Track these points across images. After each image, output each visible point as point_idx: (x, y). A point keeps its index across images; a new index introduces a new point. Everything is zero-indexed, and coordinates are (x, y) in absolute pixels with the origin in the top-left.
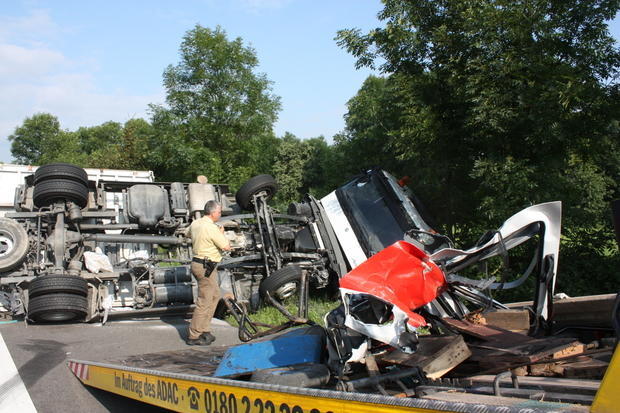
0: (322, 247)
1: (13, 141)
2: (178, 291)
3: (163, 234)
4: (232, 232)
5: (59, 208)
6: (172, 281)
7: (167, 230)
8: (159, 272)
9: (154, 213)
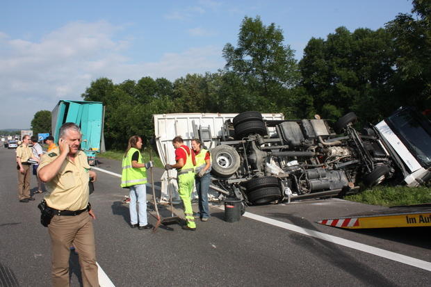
0: (388, 154)
2: (323, 183)
3: (302, 151)
4: (339, 147)
5: (252, 138)
6: (318, 177)
7: (305, 148)
8: (310, 173)
9: (299, 139)
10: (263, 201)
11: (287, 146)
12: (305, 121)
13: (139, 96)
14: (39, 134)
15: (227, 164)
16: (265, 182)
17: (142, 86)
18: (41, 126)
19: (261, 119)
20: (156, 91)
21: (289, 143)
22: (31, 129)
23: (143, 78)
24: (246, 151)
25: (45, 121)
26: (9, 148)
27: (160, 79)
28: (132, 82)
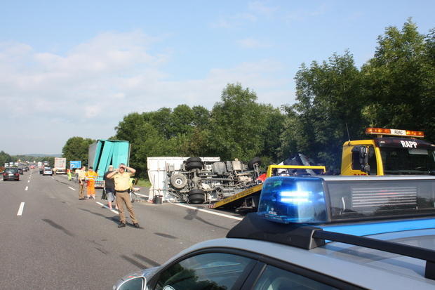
1: (117, 130)
3: (224, 178)
4: (246, 177)
5: (194, 170)
6: (229, 192)
7: (227, 177)
8: (225, 189)
9: (222, 171)
10: (197, 202)
11: (216, 175)
12: (228, 162)
13: (174, 125)
14: (71, 162)
15: (181, 183)
16: (196, 192)
17: (177, 114)
18: (73, 153)
19: (200, 161)
20: (192, 119)
21: (216, 173)
22: (63, 157)
23: (179, 106)
24: (190, 176)
25: (78, 148)
26: (44, 175)
27: (197, 107)
28: (168, 110)
